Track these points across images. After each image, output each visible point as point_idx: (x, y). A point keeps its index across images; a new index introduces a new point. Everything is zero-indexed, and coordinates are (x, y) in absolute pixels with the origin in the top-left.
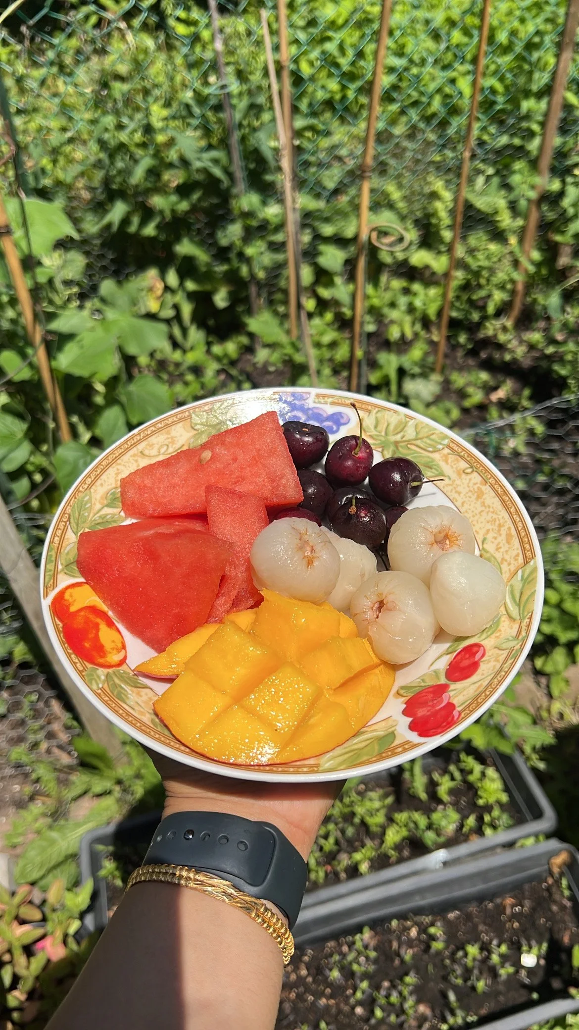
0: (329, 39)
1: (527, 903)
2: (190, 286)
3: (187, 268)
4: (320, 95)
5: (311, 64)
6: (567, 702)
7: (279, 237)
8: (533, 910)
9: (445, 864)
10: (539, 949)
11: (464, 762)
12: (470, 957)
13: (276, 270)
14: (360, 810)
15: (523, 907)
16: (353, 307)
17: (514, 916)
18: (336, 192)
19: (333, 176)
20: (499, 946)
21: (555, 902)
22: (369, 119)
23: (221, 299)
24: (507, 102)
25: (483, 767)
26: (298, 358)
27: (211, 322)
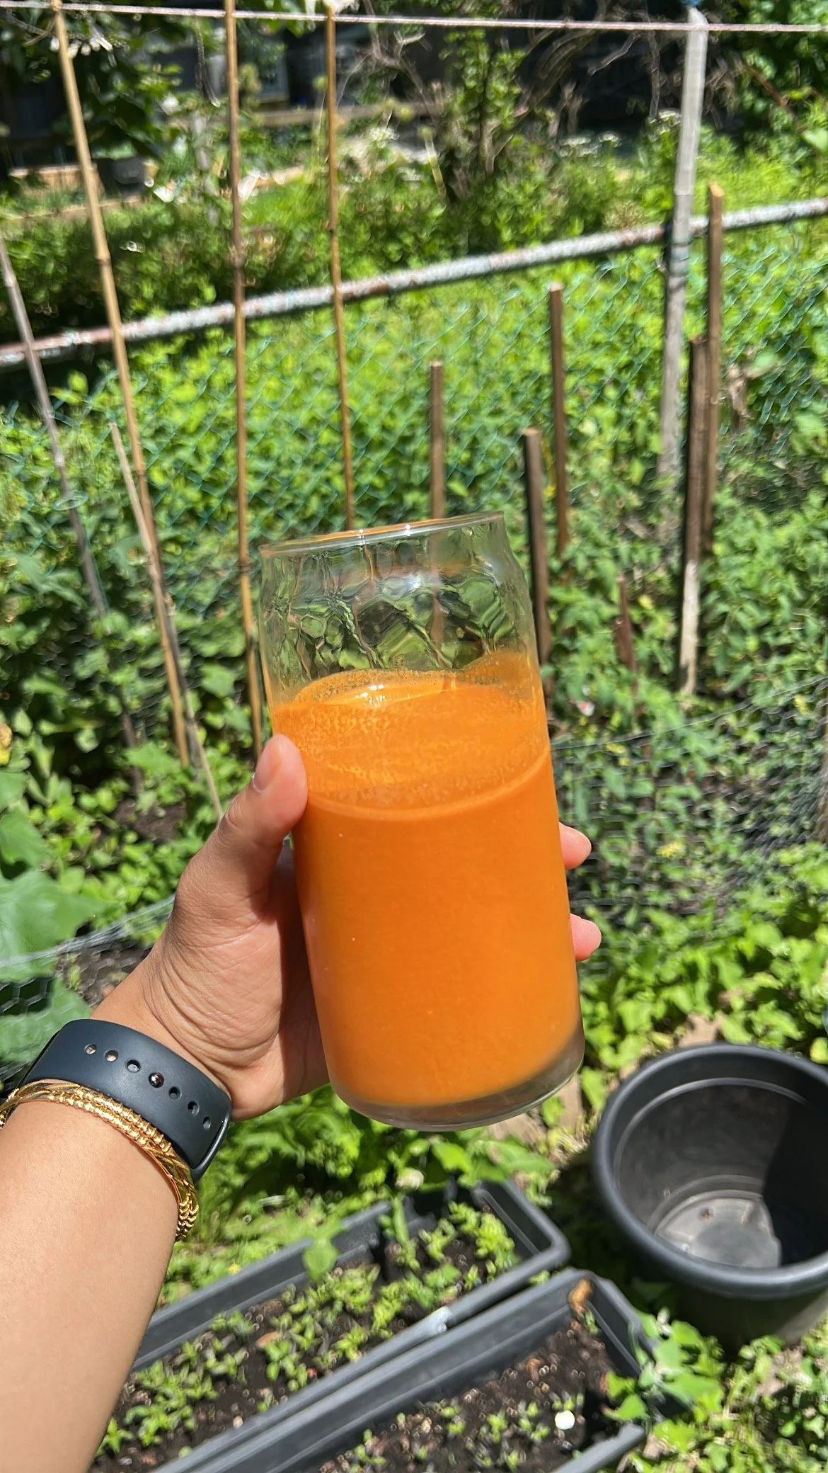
0: (181, 446)
1: (554, 1358)
2: (46, 728)
3: (40, 708)
4: (180, 505)
5: (165, 473)
6: (565, 1130)
7: (153, 661)
8: (562, 1364)
9: (451, 1326)
10: (575, 1402)
11: (456, 1213)
12: (495, 1429)
13: (152, 701)
14: (340, 1294)
15: (549, 1366)
16: (253, 734)
17: (544, 1378)
18: (213, 607)
19: (206, 591)
20: (527, 1408)
21: (585, 1347)
22: (238, 527)
23: (86, 741)
24: (389, 497)
25: (478, 1214)
26: (194, 787)
27: (76, 770)
